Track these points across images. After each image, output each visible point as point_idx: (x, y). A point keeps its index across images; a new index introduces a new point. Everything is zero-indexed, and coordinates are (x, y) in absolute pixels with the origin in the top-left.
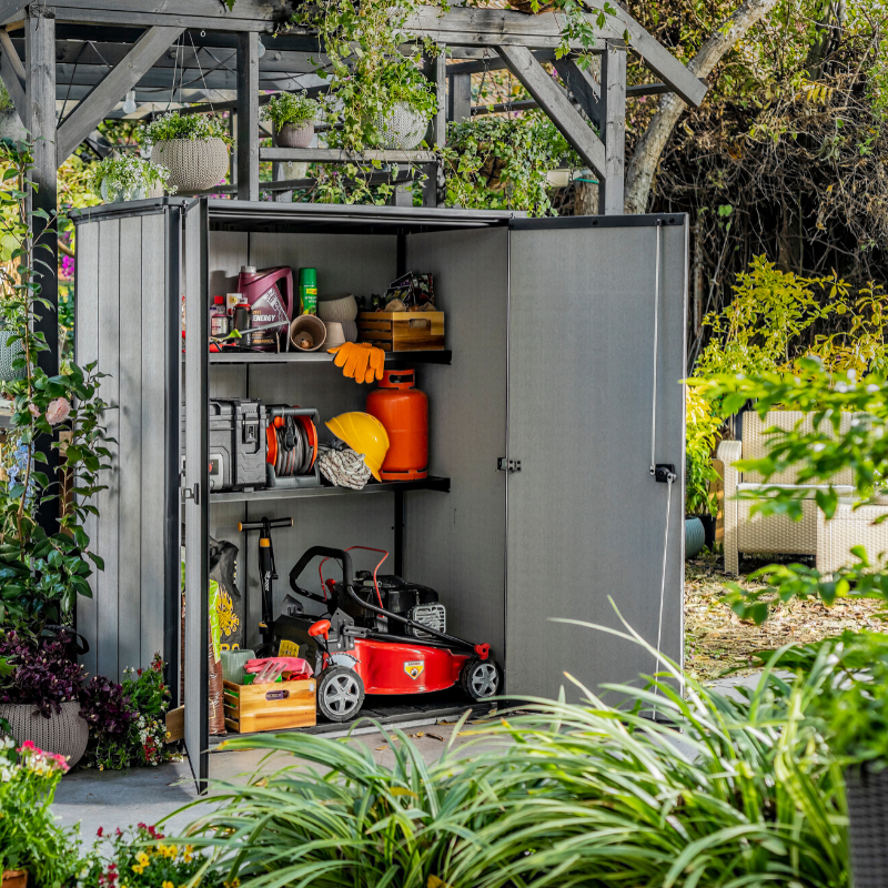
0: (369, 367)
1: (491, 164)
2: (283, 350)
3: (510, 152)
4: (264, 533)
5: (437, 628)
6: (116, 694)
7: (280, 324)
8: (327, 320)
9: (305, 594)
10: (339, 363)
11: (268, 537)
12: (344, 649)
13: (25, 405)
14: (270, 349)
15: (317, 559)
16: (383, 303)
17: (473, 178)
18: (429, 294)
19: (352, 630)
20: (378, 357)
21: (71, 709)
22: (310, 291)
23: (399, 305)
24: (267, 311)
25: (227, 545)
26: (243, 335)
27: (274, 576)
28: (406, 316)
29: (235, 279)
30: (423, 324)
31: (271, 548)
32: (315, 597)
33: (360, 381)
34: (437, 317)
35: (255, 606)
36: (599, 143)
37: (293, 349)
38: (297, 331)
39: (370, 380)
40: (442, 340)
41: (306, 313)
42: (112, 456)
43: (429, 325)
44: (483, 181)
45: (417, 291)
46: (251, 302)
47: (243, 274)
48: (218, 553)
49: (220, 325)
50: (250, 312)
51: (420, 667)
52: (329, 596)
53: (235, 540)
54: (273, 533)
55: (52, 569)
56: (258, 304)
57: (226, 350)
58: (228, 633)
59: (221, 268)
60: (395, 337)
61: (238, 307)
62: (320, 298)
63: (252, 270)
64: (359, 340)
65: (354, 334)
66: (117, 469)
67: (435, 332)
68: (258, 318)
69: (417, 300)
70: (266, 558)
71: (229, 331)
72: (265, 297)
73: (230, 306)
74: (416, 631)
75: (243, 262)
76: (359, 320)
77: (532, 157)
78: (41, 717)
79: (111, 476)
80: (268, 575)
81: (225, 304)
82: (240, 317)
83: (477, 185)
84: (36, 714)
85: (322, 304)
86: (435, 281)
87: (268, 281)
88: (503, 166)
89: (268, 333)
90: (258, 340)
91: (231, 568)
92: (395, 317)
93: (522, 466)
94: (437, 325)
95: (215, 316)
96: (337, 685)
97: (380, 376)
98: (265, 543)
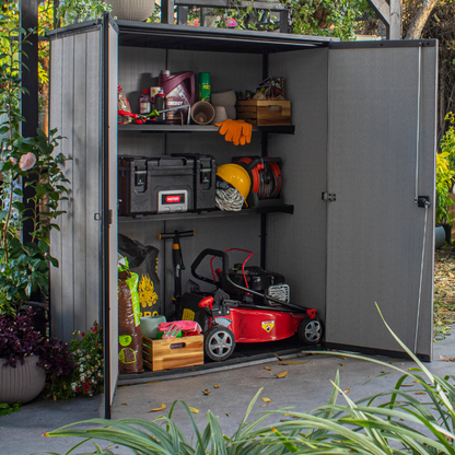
0: (242, 135)
1: (320, 13)
2: (185, 123)
3: (333, 5)
4: (176, 241)
5: (284, 299)
6: (63, 350)
7: (185, 107)
8: (215, 106)
9: (202, 279)
10: (222, 132)
11: (179, 243)
12: (223, 315)
13: (8, 157)
14: (177, 122)
15: (208, 257)
16: (253, 95)
17: (310, 21)
18: (281, 90)
19: (230, 302)
20: (248, 129)
21: (32, 360)
22: (206, 86)
23: (262, 97)
24: (177, 99)
25: (151, 248)
26: (161, 114)
27: (182, 268)
28: (266, 103)
29: (157, 78)
30: (277, 108)
31: (180, 250)
32: (208, 281)
33: (237, 144)
34: (286, 104)
35: (171, 287)
36: (386, 4)
37: (192, 123)
38: (196, 112)
39: (243, 143)
40: (289, 119)
41: (203, 100)
42: (69, 192)
43: (281, 109)
44: (316, 22)
45: (274, 88)
46: (166, 93)
47: (162, 75)
48: (145, 253)
49: (146, 107)
50: (165, 100)
51: (272, 325)
52: (217, 280)
53: (157, 245)
54: (181, 240)
55: (21, 267)
56: (171, 94)
57: (148, 123)
58: (150, 305)
59: (148, 71)
60: (259, 116)
61: (158, 95)
62: (213, 91)
63: (168, 73)
64: (237, 119)
65: (234, 115)
66: (72, 200)
67: (284, 114)
68: (171, 103)
69: (274, 94)
70: (177, 256)
71: (151, 110)
72: (176, 90)
73: (153, 95)
74: (270, 302)
75: (163, 68)
76: (237, 106)
77: (345, 9)
78: (9, 367)
79: (69, 204)
80: (178, 267)
81: (149, 94)
82: (158, 102)
83: (312, 25)
84: (5, 365)
85: (213, 95)
86: (284, 82)
87: (178, 79)
88: (328, 14)
89: (177, 113)
90: (171, 116)
91: (154, 263)
92: (259, 103)
93: (337, 197)
94: (285, 109)
95: (143, 102)
96: (217, 338)
97: (249, 141)
98: (177, 247)
